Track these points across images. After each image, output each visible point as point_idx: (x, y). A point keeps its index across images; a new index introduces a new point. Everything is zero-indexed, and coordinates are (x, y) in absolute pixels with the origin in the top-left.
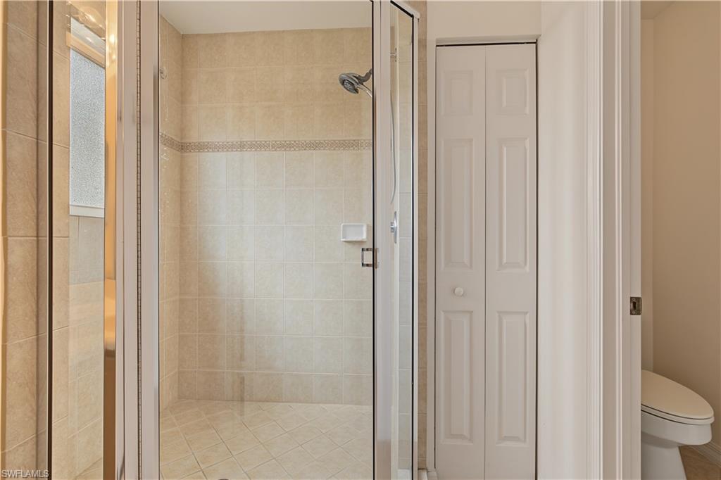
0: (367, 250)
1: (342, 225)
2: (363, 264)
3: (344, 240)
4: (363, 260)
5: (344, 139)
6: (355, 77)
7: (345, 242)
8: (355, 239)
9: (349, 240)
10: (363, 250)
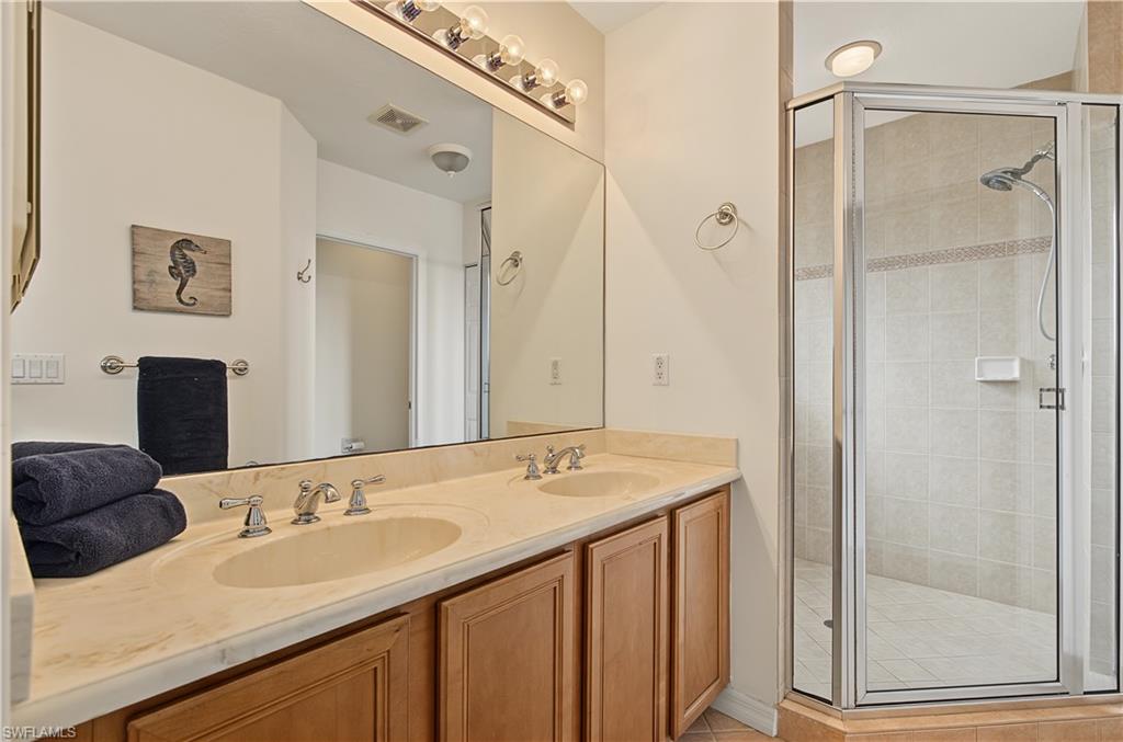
0: (1049, 390)
1: (976, 359)
2: (1041, 407)
3: (982, 379)
4: (1041, 401)
5: (979, 244)
6: (1005, 172)
7: (981, 382)
8: (1000, 377)
9: (989, 379)
10: (1041, 390)
